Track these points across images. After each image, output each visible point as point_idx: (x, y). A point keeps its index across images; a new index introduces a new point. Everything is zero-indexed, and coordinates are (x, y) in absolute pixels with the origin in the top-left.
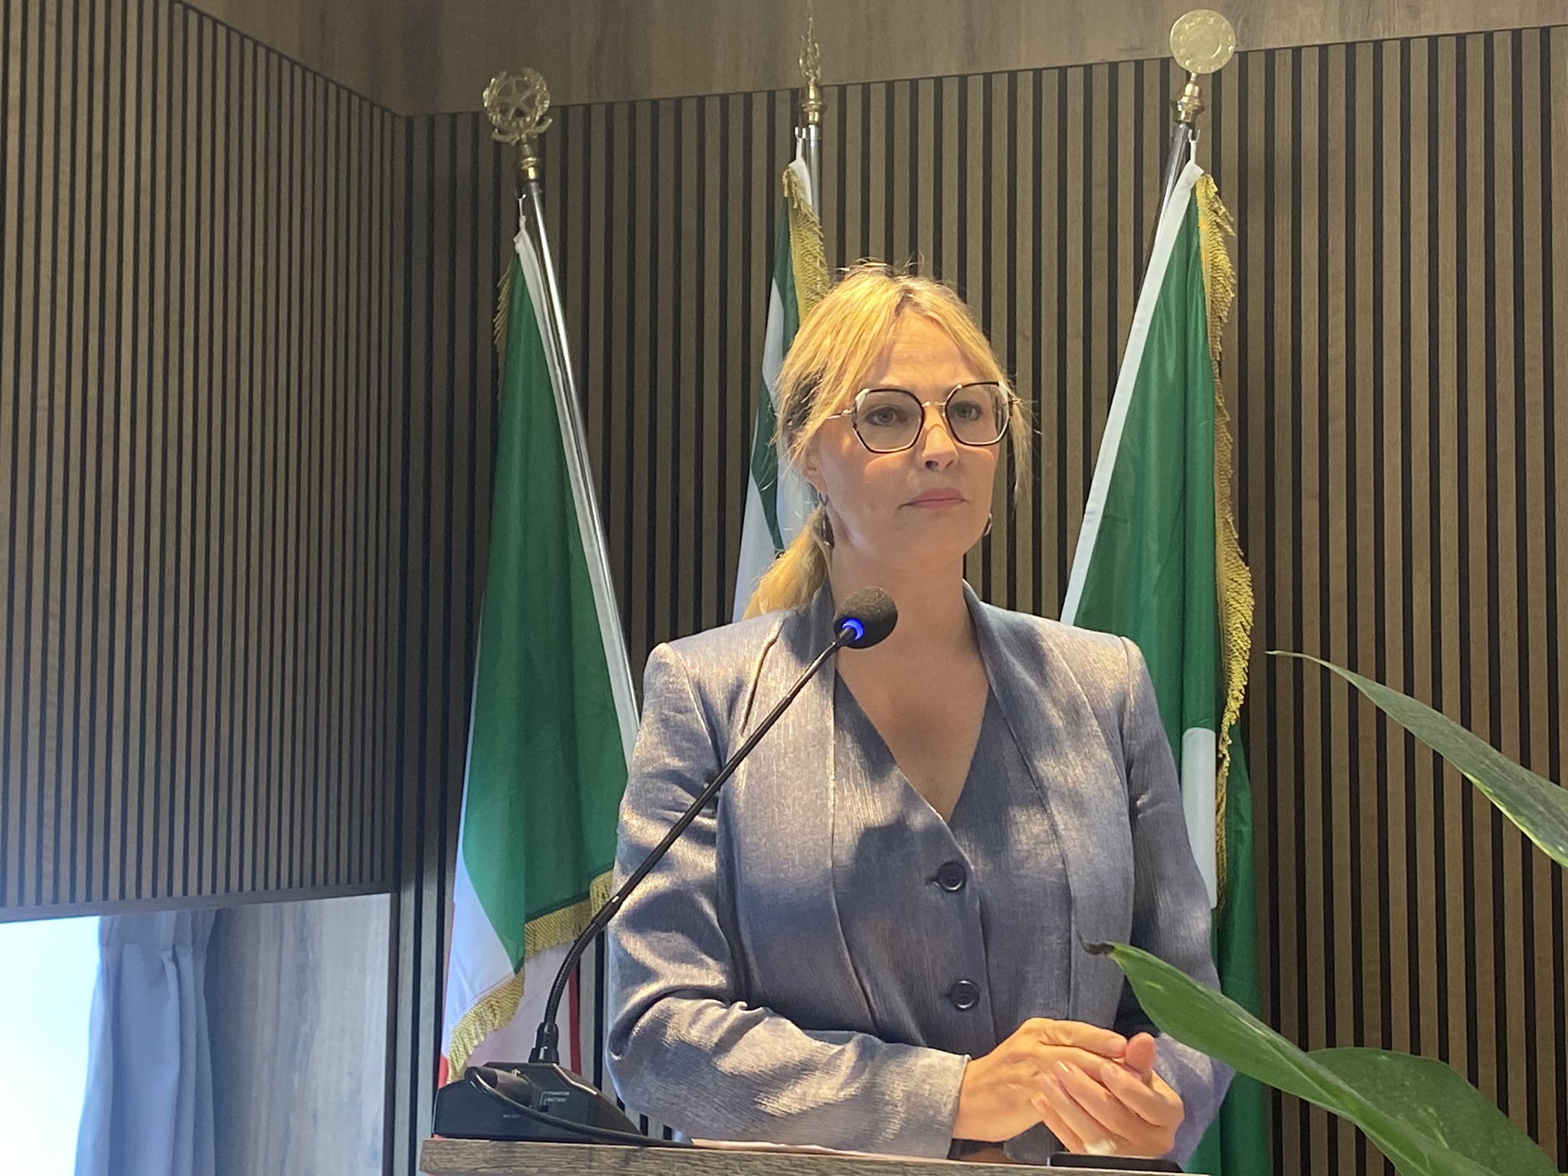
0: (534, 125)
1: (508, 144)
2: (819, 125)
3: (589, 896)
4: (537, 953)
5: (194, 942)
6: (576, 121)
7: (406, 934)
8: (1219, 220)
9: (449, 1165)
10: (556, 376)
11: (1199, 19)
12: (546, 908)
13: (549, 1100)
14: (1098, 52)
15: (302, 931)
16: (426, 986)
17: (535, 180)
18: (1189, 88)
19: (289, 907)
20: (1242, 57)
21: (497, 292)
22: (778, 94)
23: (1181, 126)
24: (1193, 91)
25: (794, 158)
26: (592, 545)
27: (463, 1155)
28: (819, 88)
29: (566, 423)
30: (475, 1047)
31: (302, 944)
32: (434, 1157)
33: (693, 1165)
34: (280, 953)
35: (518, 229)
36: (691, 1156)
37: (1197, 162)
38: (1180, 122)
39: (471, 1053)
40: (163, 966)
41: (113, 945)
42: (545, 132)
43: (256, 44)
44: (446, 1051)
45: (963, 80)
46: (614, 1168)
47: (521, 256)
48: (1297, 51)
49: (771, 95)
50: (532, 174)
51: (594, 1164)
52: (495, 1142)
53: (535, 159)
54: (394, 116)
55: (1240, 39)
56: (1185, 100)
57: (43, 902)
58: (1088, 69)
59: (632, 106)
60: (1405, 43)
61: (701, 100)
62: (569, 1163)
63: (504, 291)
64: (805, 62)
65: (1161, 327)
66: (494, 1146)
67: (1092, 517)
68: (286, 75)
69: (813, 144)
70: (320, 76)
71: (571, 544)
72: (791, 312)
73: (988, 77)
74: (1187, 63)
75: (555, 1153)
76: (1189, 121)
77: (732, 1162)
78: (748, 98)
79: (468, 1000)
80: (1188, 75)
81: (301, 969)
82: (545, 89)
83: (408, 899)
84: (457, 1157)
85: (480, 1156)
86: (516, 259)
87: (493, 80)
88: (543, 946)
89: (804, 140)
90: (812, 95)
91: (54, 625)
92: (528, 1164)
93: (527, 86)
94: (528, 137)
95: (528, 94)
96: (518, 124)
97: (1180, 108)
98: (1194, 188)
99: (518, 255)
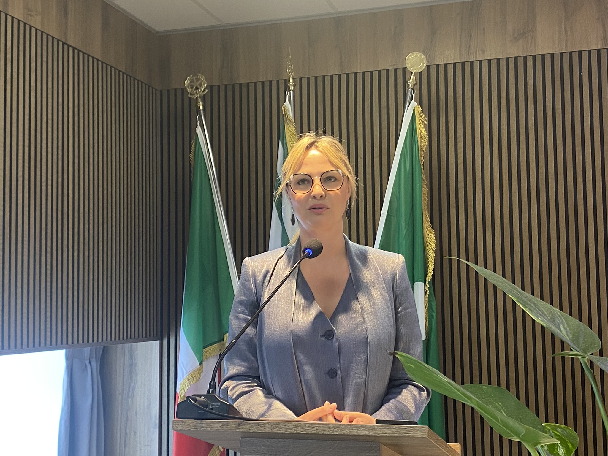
0: (201, 92)
1: (193, 98)
2: (294, 91)
3: (223, 340)
4: (207, 358)
5: (96, 357)
6: (215, 90)
7: (165, 353)
8: (422, 119)
9: (181, 428)
10: (210, 173)
11: (414, 55)
12: (210, 344)
13: (213, 406)
14: (382, 67)
15: (131, 353)
16: (171, 370)
17: (202, 110)
18: (412, 77)
19: (127, 345)
20: (429, 67)
21: (191, 146)
22: (280, 81)
23: (410, 89)
24: (413, 78)
25: (285, 101)
26: (223, 227)
27: (186, 425)
28: (293, 79)
29: (214, 188)
30: (187, 389)
31: (131, 357)
32: (177, 425)
33: (260, 426)
34: (124, 360)
35: (197, 126)
36: (260, 423)
37: (415, 101)
38: (409, 88)
39: (186, 391)
40: (86, 364)
41: (69, 359)
42: (205, 94)
43: (111, 67)
44: (178, 391)
45: (339, 76)
46: (235, 428)
47: (198, 134)
48: (446, 65)
49: (278, 81)
50: (201, 108)
51: (228, 427)
52: (196, 420)
53: (202, 103)
54: (156, 90)
55: (428, 62)
56: (411, 81)
57: (47, 346)
58: (379, 72)
59: (233, 85)
60: (481, 62)
61: (255, 83)
62: (220, 426)
63: (193, 146)
64: (289, 71)
65: (404, 154)
66: (196, 422)
67: (383, 215)
68: (121, 77)
69: (292, 97)
70: (132, 77)
71: (216, 227)
72: (286, 151)
73: (347, 75)
74: (411, 69)
75: (215, 423)
76: (412, 88)
77: (273, 425)
78: (271, 82)
79: (185, 374)
80: (412, 73)
81: (131, 365)
82: (205, 80)
83: (165, 342)
84: (184, 425)
85: (191, 425)
86: (196, 135)
87: (188, 78)
88: (209, 356)
89: (289, 96)
90: (291, 81)
91: (49, 255)
92: (206, 426)
93: (199, 79)
94: (200, 96)
95: (199, 82)
96: (196, 92)
97: (409, 83)
98: (414, 109)
99: (197, 134)
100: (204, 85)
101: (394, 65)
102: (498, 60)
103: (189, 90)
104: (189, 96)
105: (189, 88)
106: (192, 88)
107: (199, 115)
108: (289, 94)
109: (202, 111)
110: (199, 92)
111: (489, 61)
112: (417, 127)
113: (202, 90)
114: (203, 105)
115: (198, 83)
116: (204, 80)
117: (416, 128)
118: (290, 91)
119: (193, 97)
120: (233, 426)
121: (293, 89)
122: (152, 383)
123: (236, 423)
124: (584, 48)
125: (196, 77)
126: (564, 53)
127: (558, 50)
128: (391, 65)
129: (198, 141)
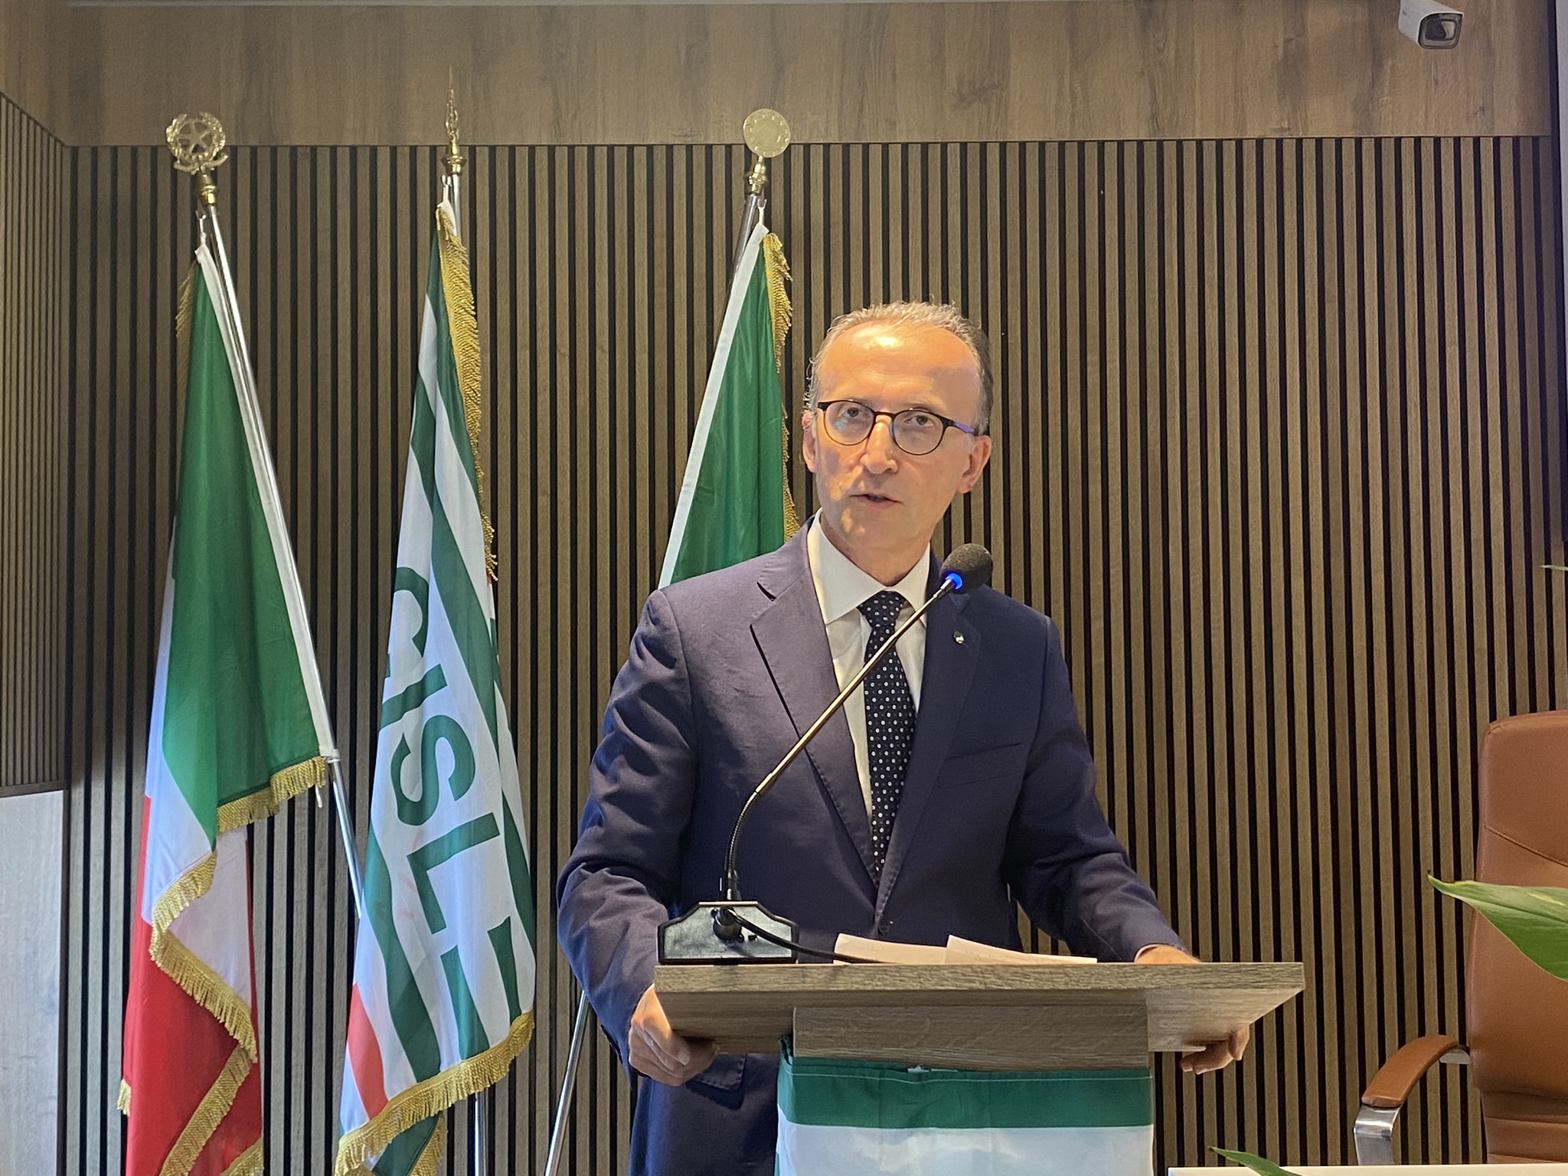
0: (211, 159)
2: (461, 175)
3: (270, 786)
4: (223, 833)
7: (77, 824)
8: (780, 268)
9: (681, 988)
11: (764, 116)
12: (230, 798)
17: (213, 204)
18: (758, 166)
21: (177, 296)
24: (761, 170)
25: (442, 200)
27: (692, 978)
32: (667, 981)
35: (199, 244)
37: (764, 223)
38: (751, 193)
42: (221, 165)
45: (552, 149)
47: (202, 266)
48: (807, 147)
49: (394, 150)
50: (211, 199)
53: (213, 187)
54: (63, 145)
56: (755, 176)
58: (650, 148)
60: (886, 146)
61: (333, 149)
62: (786, 980)
64: (449, 125)
65: (741, 346)
67: (687, 488)
69: (456, 190)
71: (251, 501)
72: (443, 321)
73: (571, 149)
74: (756, 148)
79: (173, 874)
80: (757, 157)
82: (221, 130)
83: (78, 794)
84: (688, 980)
86: (198, 269)
87: (175, 121)
90: (455, 150)
93: (205, 127)
94: (207, 169)
95: (206, 133)
96: (198, 158)
97: (751, 181)
98: (762, 243)
99: (200, 265)
100: (219, 140)
101: (686, 136)
102: (925, 146)
103: (178, 151)
104: (177, 166)
105: (176, 145)
106: (185, 147)
107: (204, 217)
108: (449, 182)
109: (212, 208)
110: (206, 160)
111: (905, 146)
112: (769, 286)
113: (214, 154)
114: (216, 193)
115: (203, 136)
116: (218, 129)
117: (766, 287)
118: (451, 175)
119: (189, 169)
120: (820, 977)
121: (459, 170)
122: (41, 899)
123: (825, 970)
124: (1111, 135)
125: (197, 120)
126: (1067, 144)
127: (1052, 134)
128: (679, 136)
129: (202, 285)
